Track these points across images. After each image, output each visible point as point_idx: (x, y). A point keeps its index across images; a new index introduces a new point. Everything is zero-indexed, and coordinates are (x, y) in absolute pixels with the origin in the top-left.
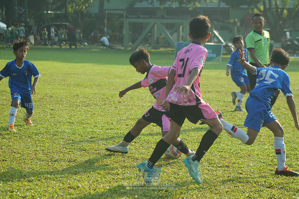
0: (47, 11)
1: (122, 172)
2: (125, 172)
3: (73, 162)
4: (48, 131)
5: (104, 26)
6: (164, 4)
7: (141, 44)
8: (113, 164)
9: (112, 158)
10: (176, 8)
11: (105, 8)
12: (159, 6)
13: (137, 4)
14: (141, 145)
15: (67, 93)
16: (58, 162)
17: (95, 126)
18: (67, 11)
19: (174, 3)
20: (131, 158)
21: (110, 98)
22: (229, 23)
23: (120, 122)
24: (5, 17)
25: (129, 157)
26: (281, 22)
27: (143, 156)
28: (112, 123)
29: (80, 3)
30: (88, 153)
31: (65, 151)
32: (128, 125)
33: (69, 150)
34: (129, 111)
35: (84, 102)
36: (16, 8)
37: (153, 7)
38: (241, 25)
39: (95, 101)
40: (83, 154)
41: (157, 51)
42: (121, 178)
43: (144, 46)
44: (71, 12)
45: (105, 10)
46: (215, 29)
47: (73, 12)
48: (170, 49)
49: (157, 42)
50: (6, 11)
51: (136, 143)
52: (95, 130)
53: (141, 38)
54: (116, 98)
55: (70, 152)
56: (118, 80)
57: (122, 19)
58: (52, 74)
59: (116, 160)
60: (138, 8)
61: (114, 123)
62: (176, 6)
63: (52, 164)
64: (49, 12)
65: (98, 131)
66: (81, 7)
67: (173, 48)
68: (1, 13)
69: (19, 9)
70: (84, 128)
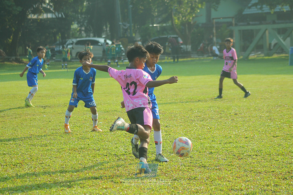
0: (153, 24)
1: (246, 187)
2: (248, 187)
3: (194, 180)
4: (164, 149)
5: (213, 36)
6: (274, 8)
7: (252, 52)
8: (235, 179)
9: (234, 173)
10: (287, 11)
11: (212, 17)
12: (268, 11)
13: (246, 10)
14: (263, 157)
15: (180, 108)
16: (178, 181)
17: (213, 141)
18: (174, 23)
19: (284, 7)
20: (254, 172)
21: (225, 111)
23: (239, 135)
24: (109, 34)
25: (251, 171)
27: (266, 169)
28: (230, 137)
29: (187, 13)
30: (208, 169)
31: (184, 168)
32: (247, 138)
33: (188, 168)
34: (246, 123)
35: (199, 116)
36: (121, 23)
37: (263, 12)
39: (210, 115)
40: (203, 171)
41: (270, 58)
42: (245, 193)
43: (257, 54)
44: (178, 23)
45: (213, 19)
47: (179, 23)
48: (284, 55)
49: (270, 49)
50: (110, 28)
51: (257, 156)
52: (214, 144)
53: (252, 45)
54: (232, 110)
55: (189, 170)
56: (232, 91)
57: (231, 27)
58: (163, 90)
59: (238, 175)
60: (247, 14)
61: (232, 136)
62: (287, 10)
63: (172, 183)
64: (155, 25)
65: (216, 146)
66: (187, 18)
67: (286, 53)
68: (105, 30)
69: (123, 24)
70: (202, 144)
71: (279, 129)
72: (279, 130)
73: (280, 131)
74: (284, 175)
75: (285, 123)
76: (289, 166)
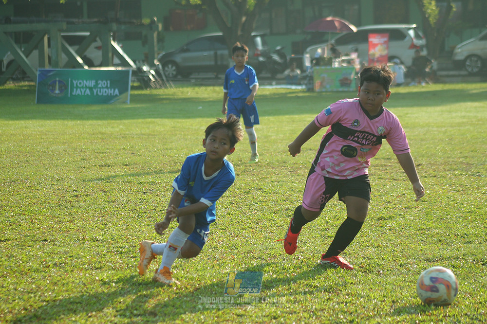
22: (142, 25)
26: (244, 19)
38: (166, 28)
46: (114, 40)
48: (27, 83)
67: (32, 81)
71: (11, 225)
72: (10, 228)
73: (12, 229)
74: (16, 314)
75: (24, 214)
76: (26, 297)
